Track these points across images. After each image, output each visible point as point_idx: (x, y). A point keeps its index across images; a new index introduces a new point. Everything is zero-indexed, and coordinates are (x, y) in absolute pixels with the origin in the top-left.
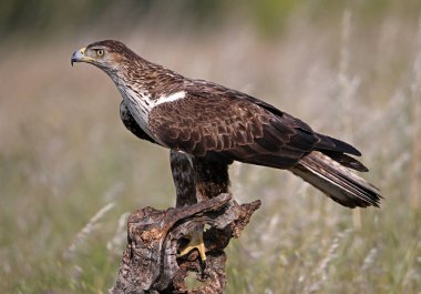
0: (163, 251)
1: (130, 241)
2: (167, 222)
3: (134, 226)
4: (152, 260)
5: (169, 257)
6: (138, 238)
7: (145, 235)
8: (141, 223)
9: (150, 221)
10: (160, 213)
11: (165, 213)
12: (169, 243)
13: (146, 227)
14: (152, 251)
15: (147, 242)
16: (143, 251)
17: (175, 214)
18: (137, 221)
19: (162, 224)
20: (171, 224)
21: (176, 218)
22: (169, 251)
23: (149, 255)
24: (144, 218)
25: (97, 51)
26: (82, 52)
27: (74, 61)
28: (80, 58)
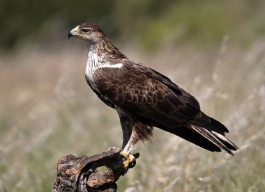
0: (78, 182)
1: (58, 176)
2: (82, 164)
3: (61, 166)
4: (71, 187)
5: (82, 186)
6: (63, 173)
7: (68, 171)
8: (65, 164)
9: (71, 163)
10: (78, 159)
11: (80, 158)
12: (82, 177)
13: (69, 167)
14: (72, 181)
15: (69, 176)
16: (66, 181)
17: (87, 159)
18: (63, 163)
19: (78, 165)
20: (84, 165)
21: (87, 162)
22: (82, 182)
23: (70, 184)
24: (67, 161)
25: (85, 31)
26: (75, 30)
27: (70, 35)
28: (74, 34)
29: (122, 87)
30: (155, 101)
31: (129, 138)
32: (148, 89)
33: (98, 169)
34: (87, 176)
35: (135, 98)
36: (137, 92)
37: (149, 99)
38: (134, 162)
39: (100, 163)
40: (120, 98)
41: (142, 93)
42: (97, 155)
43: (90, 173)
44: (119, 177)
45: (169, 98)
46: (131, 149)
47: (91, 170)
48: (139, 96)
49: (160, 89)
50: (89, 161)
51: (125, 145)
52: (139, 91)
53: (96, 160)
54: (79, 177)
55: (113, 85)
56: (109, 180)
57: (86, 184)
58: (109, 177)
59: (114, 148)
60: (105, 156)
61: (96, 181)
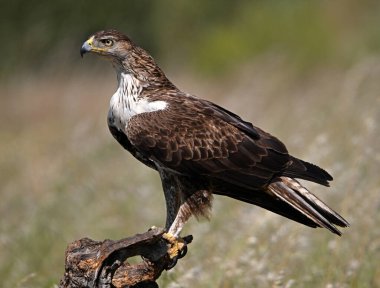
0: (98, 281)
1: (67, 270)
2: (103, 252)
3: (71, 256)
5: (104, 286)
6: (75, 267)
7: (82, 264)
8: (78, 253)
9: (87, 251)
10: (97, 244)
11: (101, 243)
12: (104, 272)
13: (84, 257)
14: (88, 279)
15: (84, 271)
16: (79, 280)
17: (111, 245)
18: (74, 251)
19: (98, 255)
20: (107, 255)
21: (112, 250)
22: (104, 281)
23: (85, 283)
24: (82, 248)
25: (104, 41)
26: (90, 43)
27: (84, 52)
28: (89, 49)
29: (173, 139)
30: (224, 153)
31: (176, 212)
32: (211, 136)
33: (129, 259)
34: (112, 272)
35: (195, 152)
36: (196, 143)
37: (216, 151)
38: (185, 248)
39: (131, 250)
40: (175, 156)
41: (204, 144)
42: (127, 239)
43: (117, 266)
44: (161, 272)
45: (244, 146)
46: (179, 230)
47: (117, 262)
48: (200, 149)
49: (228, 134)
50: (116, 248)
51: (171, 224)
52: (200, 141)
53: (125, 246)
54: (100, 273)
55: (160, 138)
56: (146, 278)
57: (111, 284)
58: (145, 273)
59: (153, 227)
60: (139, 240)
61: (126, 279)
